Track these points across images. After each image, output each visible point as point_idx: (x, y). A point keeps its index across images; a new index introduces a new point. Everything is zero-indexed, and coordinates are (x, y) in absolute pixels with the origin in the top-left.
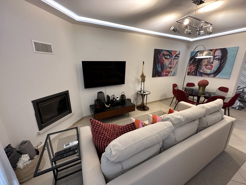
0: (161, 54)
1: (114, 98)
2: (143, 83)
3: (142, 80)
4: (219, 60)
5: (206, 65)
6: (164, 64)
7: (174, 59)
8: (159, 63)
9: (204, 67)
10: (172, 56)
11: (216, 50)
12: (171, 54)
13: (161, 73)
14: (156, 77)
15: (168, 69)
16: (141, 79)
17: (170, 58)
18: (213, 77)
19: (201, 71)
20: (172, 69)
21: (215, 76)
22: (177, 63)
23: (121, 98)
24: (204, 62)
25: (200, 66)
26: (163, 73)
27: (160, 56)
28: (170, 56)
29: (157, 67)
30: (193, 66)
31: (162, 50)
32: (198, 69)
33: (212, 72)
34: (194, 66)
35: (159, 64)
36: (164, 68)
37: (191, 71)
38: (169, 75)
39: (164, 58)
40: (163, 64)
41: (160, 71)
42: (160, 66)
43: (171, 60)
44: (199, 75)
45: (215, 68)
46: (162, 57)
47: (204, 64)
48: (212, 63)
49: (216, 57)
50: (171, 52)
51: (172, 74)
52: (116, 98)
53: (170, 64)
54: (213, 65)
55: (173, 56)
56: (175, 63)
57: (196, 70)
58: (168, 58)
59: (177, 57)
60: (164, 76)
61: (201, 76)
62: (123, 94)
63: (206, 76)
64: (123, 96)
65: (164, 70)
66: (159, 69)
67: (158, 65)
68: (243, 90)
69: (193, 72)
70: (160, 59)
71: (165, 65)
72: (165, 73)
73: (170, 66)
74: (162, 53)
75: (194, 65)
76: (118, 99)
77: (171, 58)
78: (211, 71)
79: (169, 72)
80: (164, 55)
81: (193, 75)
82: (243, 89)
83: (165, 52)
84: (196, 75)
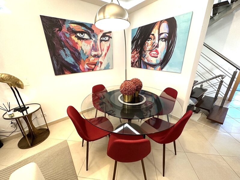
0: (65, 30)
4: (165, 41)
5: (151, 51)
6: (79, 49)
7: (101, 41)
8: (62, 47)
9: (148, 53)
10: (94, 36)
11: (161, 22)
12: (93, 31)
13: (75, 67)
14: (63, 74)
15: (93, 58)
17: (91, 38)
18: (160, 70)
19: (146, 61)
20: (101, 58)
21: (162, 69)
22: (109, 48)
24: (148, 46)
25: (143, 52)
26: (80, 66)
27: (64, 34)
28: (89, 35)
29: (60, 55)
30: (136, 52)
31: (65, 20)
32: (142, 58)
33: (158, 62)
34: (137, 54)
36: (80, 56)
37: (134, 60)
38: (98, 68)
40: (76, 50)
41: (71, 63)
42: (68, 52)
43: (95, 42)
44: (144, 67)
45: (161, 56)
46: (68, 35)
47: (148, 50)
48: (157, 46)
49: (162, 36)
50: (89, 26)
51: (103, 67)
53: (94, 48)
54: (159, 49)
55: (97, 35)
56: (106, 49)
57: (140, 58)
58: (87, 39)
59: (107, 38)
60: (86, 70)
61: (146, 68)
63: (152, 68)
65: (82, 61)
66: (70, 60)
67: (62, 51)
68: (202, 86)
69: (136, 62)
70: (63, 39)
71: (81, 52)
72: (86, 66)
73: (93, 53)
74: (65, 26)
75: (136, 50)
77: (94, 39)
78: (157, 60)
79: (95, 64)
80: (73, 32)
81: (137, 67)
82: (201, 84)
83: (73, 25)
84: (140, 67)
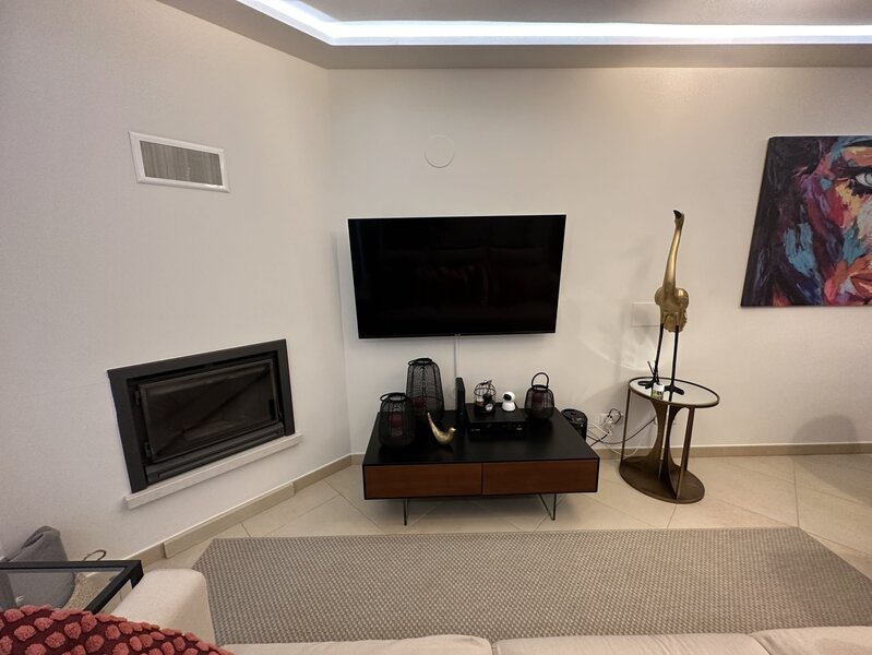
0: (824, 167)
1: (488, 399)
2: (669, 336)
3: (663, 317)
8: (798, 221)
13: (810, 283)
14: (769, 303)
16: (656, 312)
23: (530, 403)
26: (828, 284)
27: (817, 181)
29: (780, 244)
35: (805, 227)
36: (838, 251)
39: (843, 191)
40: (836, 231)
41: (804, 271)
42: (808, 239)
46: (825, 185)
52: (499, 398)
60: (842, 299)
62: (541, 381)
64: (539, 394)
66: (803, 261)
67: (792, 232)
70: (809, 195)
71: (848, 236)
72: (847, 287)
74: (833, 155)
76: (509, 406)
80: (848, 171)
